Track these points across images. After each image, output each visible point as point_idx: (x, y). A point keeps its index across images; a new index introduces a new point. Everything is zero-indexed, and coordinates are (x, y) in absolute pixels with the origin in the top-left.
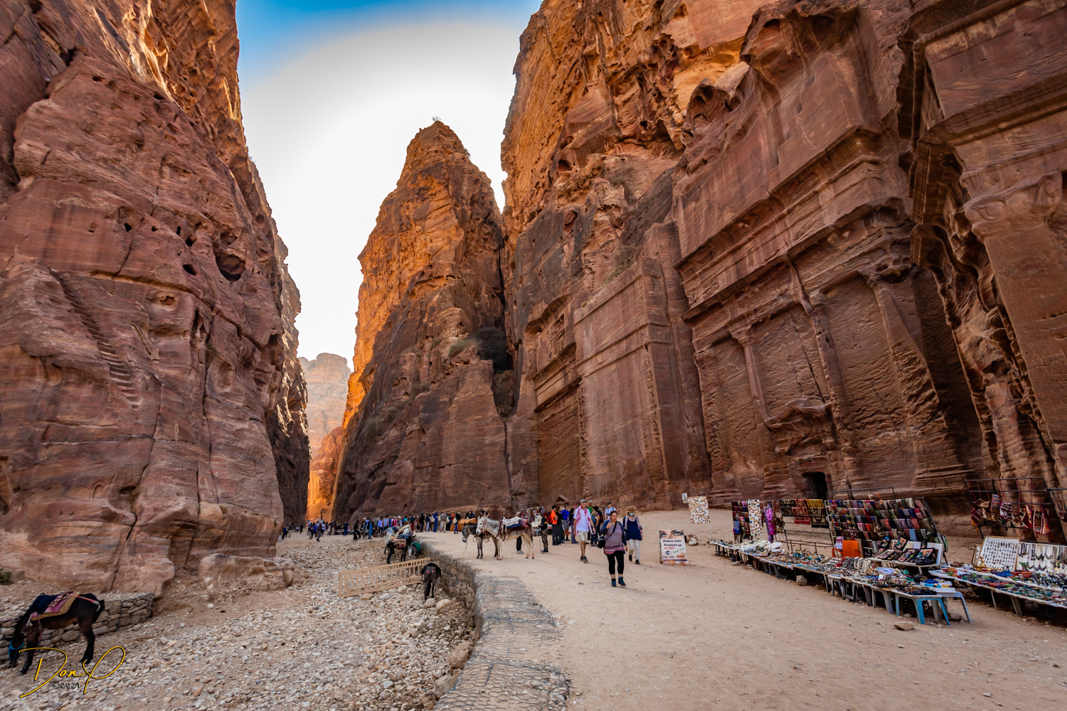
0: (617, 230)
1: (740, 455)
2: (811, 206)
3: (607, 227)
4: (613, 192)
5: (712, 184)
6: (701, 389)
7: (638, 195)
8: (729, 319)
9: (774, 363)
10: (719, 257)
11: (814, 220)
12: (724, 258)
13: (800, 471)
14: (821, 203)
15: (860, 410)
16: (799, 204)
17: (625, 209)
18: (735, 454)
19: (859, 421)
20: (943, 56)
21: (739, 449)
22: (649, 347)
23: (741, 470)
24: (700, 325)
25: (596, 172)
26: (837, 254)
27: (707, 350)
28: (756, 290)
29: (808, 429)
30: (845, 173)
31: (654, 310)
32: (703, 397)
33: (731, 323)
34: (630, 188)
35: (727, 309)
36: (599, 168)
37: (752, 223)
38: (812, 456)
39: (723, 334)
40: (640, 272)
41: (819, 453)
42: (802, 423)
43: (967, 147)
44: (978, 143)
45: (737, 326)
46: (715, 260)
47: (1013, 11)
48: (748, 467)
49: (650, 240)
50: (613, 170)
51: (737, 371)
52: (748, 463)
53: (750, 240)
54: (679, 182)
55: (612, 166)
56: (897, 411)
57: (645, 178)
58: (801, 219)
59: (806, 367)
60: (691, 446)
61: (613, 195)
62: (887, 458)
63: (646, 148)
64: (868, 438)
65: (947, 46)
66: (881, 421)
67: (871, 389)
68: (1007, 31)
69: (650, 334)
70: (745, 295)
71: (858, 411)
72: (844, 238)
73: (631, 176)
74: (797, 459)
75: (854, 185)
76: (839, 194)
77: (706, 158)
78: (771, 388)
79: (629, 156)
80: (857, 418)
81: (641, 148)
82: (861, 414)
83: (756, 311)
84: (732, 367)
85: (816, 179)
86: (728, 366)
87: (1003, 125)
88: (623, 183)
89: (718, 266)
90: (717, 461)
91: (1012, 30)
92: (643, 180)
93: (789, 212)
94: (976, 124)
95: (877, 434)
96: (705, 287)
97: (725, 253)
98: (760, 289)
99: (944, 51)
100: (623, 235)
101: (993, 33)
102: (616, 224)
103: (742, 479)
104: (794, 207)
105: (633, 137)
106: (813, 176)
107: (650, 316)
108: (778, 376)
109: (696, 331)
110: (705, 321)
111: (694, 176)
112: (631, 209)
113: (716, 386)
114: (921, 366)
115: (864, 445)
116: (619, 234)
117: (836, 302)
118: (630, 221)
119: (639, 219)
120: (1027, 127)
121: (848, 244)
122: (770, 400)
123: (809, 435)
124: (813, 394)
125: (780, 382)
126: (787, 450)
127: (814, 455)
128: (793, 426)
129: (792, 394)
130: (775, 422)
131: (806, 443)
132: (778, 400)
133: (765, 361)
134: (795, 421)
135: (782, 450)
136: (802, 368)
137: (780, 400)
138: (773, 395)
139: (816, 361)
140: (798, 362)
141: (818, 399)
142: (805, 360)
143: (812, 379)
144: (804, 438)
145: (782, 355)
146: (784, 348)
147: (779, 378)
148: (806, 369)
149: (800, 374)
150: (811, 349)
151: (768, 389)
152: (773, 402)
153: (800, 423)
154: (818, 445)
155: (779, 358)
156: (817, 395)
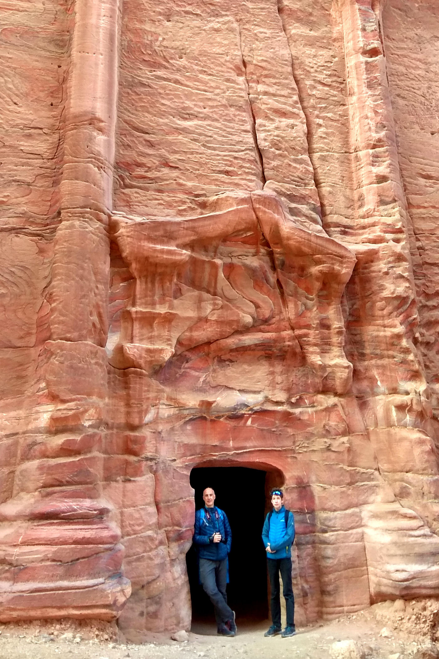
19: (431, 324)
29: (267, 303)
42: (256, 277)
59: (294, 115)
71: (428, 297)
74: (191, 400)
80: (428, 315)
122: (131, 155)
123: (266, 321)
124: (302, 199)
125: (187, 115)
126: (167, 356)
127: (260, 398)
128: (221, 275)
129: (227, 173)
130: (169, 237)
131: (242, 350)
132: (166, 170)
133: (148, 27)
134: (235, 261)
135: (149, 351)
136: (284, 114)
137: (175, 173)
138: (151, 145)
139: (330, 115)
140: (271, 90)
141: (315, 221)
142: (295, 98)
143: (306, 157)
144: (246, 330)
145: (220, 45)
146: (232, 30)
147: (188, 103)
148: (291, 121)
149: (271, 126)
150: (320, 77)
151: (136, 121)
152: (139, 165)
153: (252, 272)
154: (279, 368)
155: (207, 48)
156: (314, 210)
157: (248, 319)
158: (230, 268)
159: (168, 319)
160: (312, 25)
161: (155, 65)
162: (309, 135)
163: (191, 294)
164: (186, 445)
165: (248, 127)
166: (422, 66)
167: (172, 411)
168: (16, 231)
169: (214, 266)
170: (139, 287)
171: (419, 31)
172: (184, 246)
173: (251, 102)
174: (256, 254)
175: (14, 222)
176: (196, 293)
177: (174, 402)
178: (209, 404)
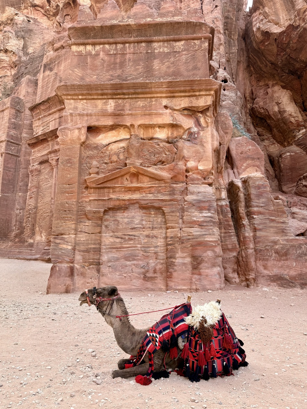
0: (12, 70)
1: (39, 230)
3: (6, 65)
4: (14, 42)
5: (61, 64)
6: (29, 188)
7: (30, 50)
8: (50, 150)
10: (53, 110)
12: (55, 112)
17: (20, 57)
18: (37, 229)
20: (76, 54)
21: (40, 226)
22: (3, 155)
23: (38, 238)
24: (36, 149)
25: (9, 22)
27: (36, 166)
31: (13, 132)
33: (50, 153)
34: (27, 43)
35: (50, 143)
36: (12, 20)
39: (45, 158)
40: (8, 105)
43: (68, 101)
44: (72, 101)
45: (53, 155)
46: (50, 112)
47: (101, 46)
48: (42, 237)
49: (23, 85)
50: (20, 25)
54: (47, 54)
55: (20, 22)
57: (39, 40)
60: (16, 221)
61: (14, 44)
63: (49, 19)
65: (78, 50)
68: (97, 55)
69: (6, 147)
73: (30, 35)
77: (64, 45)
79: (35, 20)
81: (45, 18)
87: (80, 97)
88: (24, 38)
89: (51, 116)
90: (27, 232)
91: (99, 55)
92: (37, 41)
94: (70, 93)
97: (55, 109)
99: (77, 52)
100: (15, 75)
101: (93, 52)
102: (12, 65)
103: (38, 243)
105: (42, 7)
107: (8, 135)
109: (34, 152)
110: (39, 148)
111: (56, 53)
112: (24, 58)
116: (13, 73)
118: (21, 67)
119: (26, 68)
120: (88, 101)
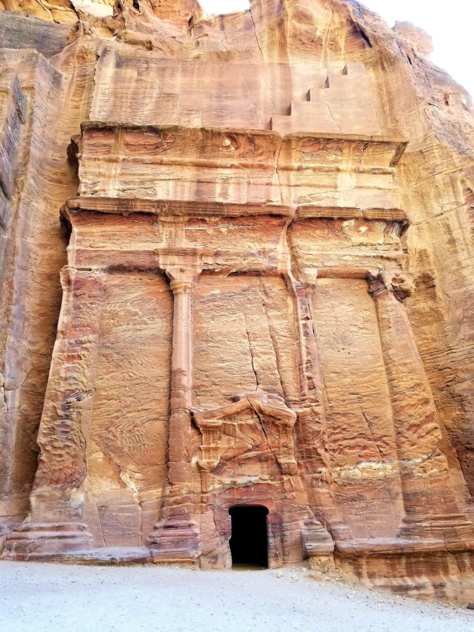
2: (325, 179)
9: (220, 334)
11: (325, 195)
13: (229, 501)
14: (339, 183)
15: (339, 427)
16: (314, 169)
19: (335, 441)
26: (347, 243)
28: (224, 230)
29: (258, 438)
30: (373, 172)
32: (57, 343)
37: (242, 150)
38: (254, 479)
41: (266, 477)
42: (253, 428)
51: (146, 323)
52: (125, 477)
53: (232, 166)
56: (385, 439)
58: (310, 186)
59: (270, 353)
62: (368, 496)
64: (346, 467)
66: (365, 447)
67: (355, 406)
70: (203, 227)
71: (335, 429)
72: (359, 231)
74: (227, 481)
75: (379, 188)
76: (361, 187)
78: (206, 366)
80: (334, 437)
82: (340, 433)
83: (217, 254)
84: (136, 314)
85: (340, 158)
86: (128, 311)
93: (299, 169)
95: (358, 463)
96: (125, 183)
98: (229, 231)
104: (307, 168)
106: (339, 153)
108: (223, 352)
113: (94, 332)
114: (425, 395)
115: (339, 475)
117: (326, 293)
121: (363, 240)
122: (199, 383)
123: (257, 446)
124: (274, 391)
125: (224, 361)
126: (216, 464)
127: (257, 478)
128: (237, 429)
129: (240, 384)
130: (213, 416)
131: (248, 459)
132: (214, 386)
133: (204, 325)
134: (243, 422)
135: (208, 463)
136: (265, 353)
137: (218, 387)
138: (207, 376)
139: (287, 350)
140: (260, 343)
141: (280, 400)
142: (271, 345)
143: (276, 372)
144: (249, 450)
145: (236, 327)
146: (241, 319)
147: (223, 356)
148: (270, 356)
149: (259, 360)
150: (283, 333)
151: (200, 367)
152: (203, 386)
153: (250, 426)
154: (265, 465)
155: (230, 330)
156: (280, 395)
157: (250, 447)
158: (241, 426)
159: (216, 449)
160: (278, 309)
161: (207, 341)
162: (278, 361)
163: (225, 438)
164: (226, 499)
165: (250, 362)
166: (333, 319)
167: (220, 486)
168: (156, 419)
169: (234, 426)
170: (204, 436)
171: (332, 302)
172: (221, 419)
173: (251, 350)
174: (253, 418)
175: (155, 416)
176: (227, 437)
177: (221, 482)
178: (235, 482)
